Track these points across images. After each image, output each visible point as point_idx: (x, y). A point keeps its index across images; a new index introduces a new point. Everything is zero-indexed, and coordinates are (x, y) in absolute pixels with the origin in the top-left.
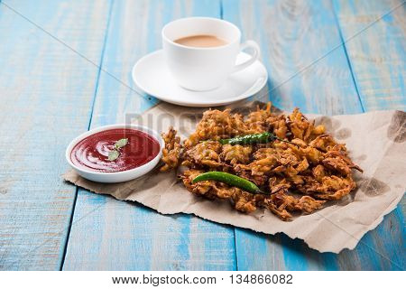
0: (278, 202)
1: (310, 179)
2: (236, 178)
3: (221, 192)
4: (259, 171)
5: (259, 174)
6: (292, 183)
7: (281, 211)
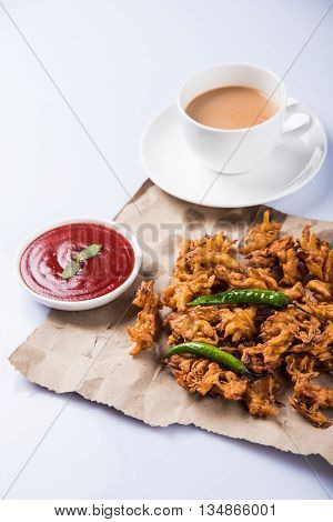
0: (309, 401)
7: (316, 416)
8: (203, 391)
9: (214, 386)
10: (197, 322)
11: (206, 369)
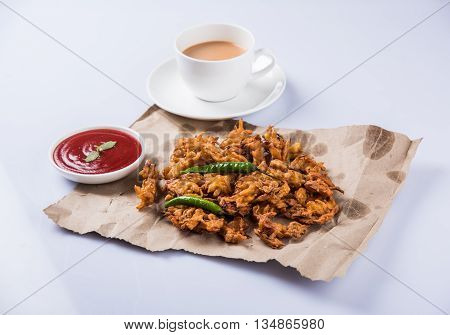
8: (191, 227)
9: (200, 222)
10: (187, 183)
11: (193, 213)
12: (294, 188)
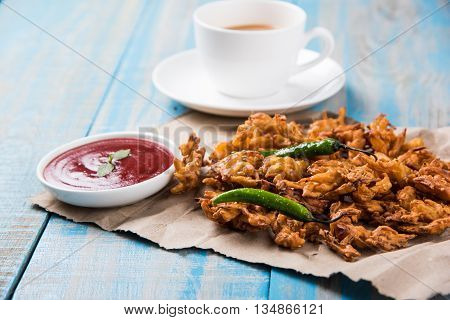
0: (340, 234)
1: (393, 205)
2: (278, 197)
3: (255, 218)
4: (314, 190)
5: (314, 195)
6: (365, 210)
7: (344, 247)
10: (239, 163)
12: (397, 186)
